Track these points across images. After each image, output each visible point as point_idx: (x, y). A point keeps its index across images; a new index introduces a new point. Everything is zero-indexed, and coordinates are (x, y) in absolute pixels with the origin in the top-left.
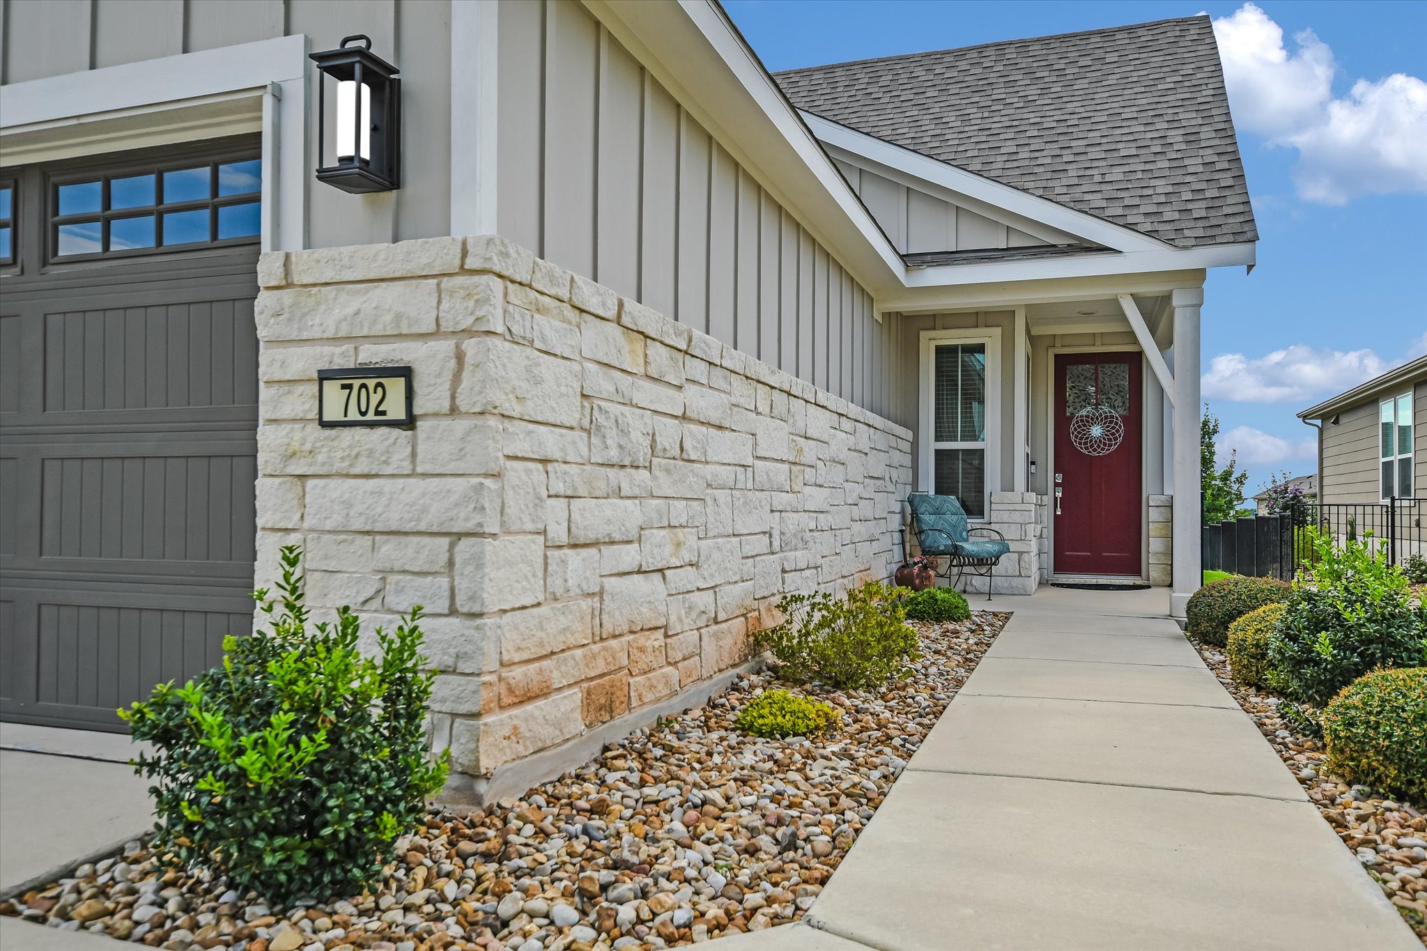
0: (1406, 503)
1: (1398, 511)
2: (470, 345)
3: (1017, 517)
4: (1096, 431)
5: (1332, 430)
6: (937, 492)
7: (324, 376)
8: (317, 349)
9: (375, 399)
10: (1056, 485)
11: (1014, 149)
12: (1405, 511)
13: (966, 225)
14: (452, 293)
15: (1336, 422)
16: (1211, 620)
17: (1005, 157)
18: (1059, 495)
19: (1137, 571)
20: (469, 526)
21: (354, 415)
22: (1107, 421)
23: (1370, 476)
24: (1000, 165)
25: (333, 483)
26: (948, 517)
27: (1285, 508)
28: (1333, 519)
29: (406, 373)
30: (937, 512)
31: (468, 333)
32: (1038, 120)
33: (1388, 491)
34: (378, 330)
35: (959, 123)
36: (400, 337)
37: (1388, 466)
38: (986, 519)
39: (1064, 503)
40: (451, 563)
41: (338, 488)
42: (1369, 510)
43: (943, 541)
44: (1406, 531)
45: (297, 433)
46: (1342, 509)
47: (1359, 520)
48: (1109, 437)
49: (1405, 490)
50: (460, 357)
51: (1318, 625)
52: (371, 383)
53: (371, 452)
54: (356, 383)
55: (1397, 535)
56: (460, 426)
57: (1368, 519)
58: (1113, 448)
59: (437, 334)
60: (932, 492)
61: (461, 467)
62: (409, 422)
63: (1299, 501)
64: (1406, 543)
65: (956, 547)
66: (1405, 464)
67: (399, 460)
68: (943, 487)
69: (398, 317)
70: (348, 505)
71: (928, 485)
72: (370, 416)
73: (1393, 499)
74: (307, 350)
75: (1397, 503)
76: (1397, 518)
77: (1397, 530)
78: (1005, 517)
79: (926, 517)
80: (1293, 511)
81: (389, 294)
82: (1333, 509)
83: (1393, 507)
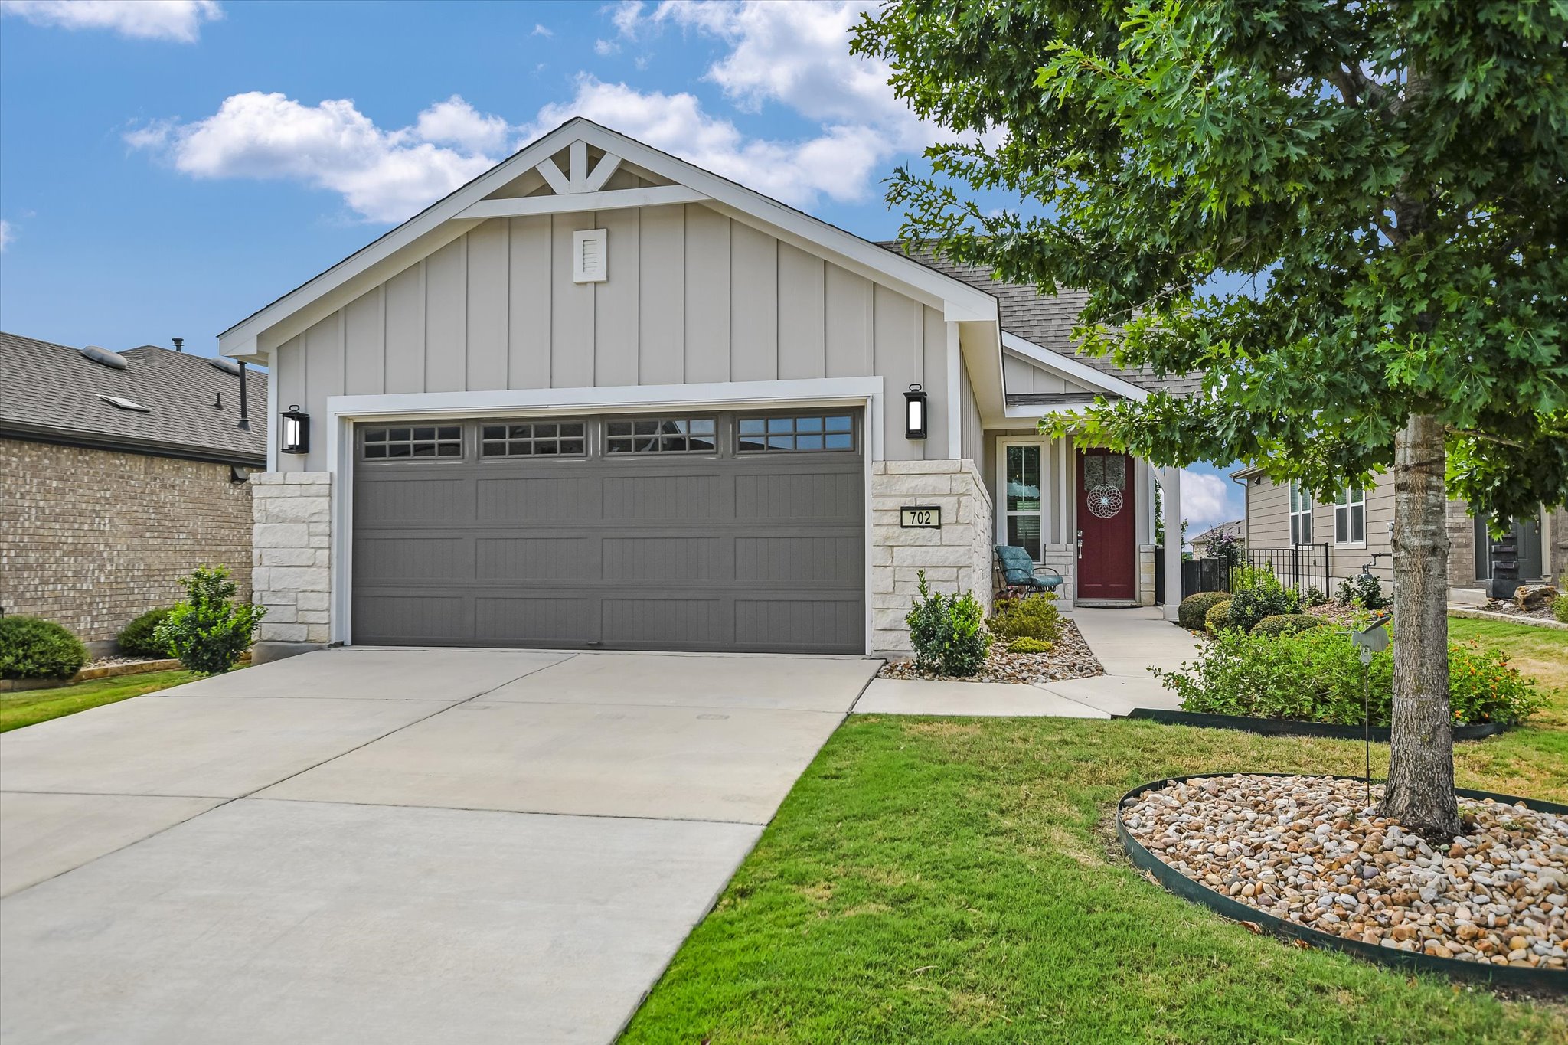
0: (1306, 548)
1: (1300, 554)
2: (963, 499)
3: (1062, 560)
4: (1105, 501)
5: (1255, 489)
6: (1010, 544)
7: (903, 509)
8: (899, 499)
9: (925, 518)
10: (1078, 538)
11: (1060, 322)
12: (1306, 554)
13: (1039, 377)
14: (956, 480)
15: (1258, 482)
16: (1192, 614)
17: (1055, 328)
18: (1080, 545)
19: (1133, 597)
20: (966, 564)
21: (916, 523)
22: (1112, 494)
23: (1283, 526)
24: (1053, 334)
25: (907, 548)
26: (1021, 560)
27: (1221, 551)
28: (1256, 561)
29: (938, 508)
30: (1015, 557)
31: (963, 494)
32: (1073, 300)
33: (1295, 539)
34: (926, 492)
35: (1020, 299)
36: (935, 495)
37: (1295, 519)
38: (1042, 562)
39: (1084, 550)
40: (958, 577)
41: (909, 551)
42: (1281, 553)
43: (1021, 576)
44: (1306, 568)
45: (891, 531)
46: (1263, 553)
47: (1274, 561)
48: (1113, 504)
49: (1307, 538)
50: (959, 503)
51: (1246, 603)
52: (924, 512)
53: (924, 537)
54: (918, 512)
55: (1300, 572)
56: (960, 528)
57: (1281, 559)
58: (1116, 513)
59: (950, 494)
60: (1006, 544)
61: (961, 543)
62: (939, 527)
63: (1231, 546)
64: (1306, 577)
65: (1032, 580)
66: (1306, 517)
67: (936, 540)
68: (1013, 540)
69: (935, 488)
70: (914, 556)
71: (1003, 540)
72: (923, 524)
73: (1297, 545)
74: (894, 498)
75: (1300, 548)
76: (1300, 559)
77: (1300, 568)
78: (1055, 560)
79: (1008, 561)
80: (1228, 554)
81: (931, 479)
82: (1257, 553)
83: (1297, 550)
